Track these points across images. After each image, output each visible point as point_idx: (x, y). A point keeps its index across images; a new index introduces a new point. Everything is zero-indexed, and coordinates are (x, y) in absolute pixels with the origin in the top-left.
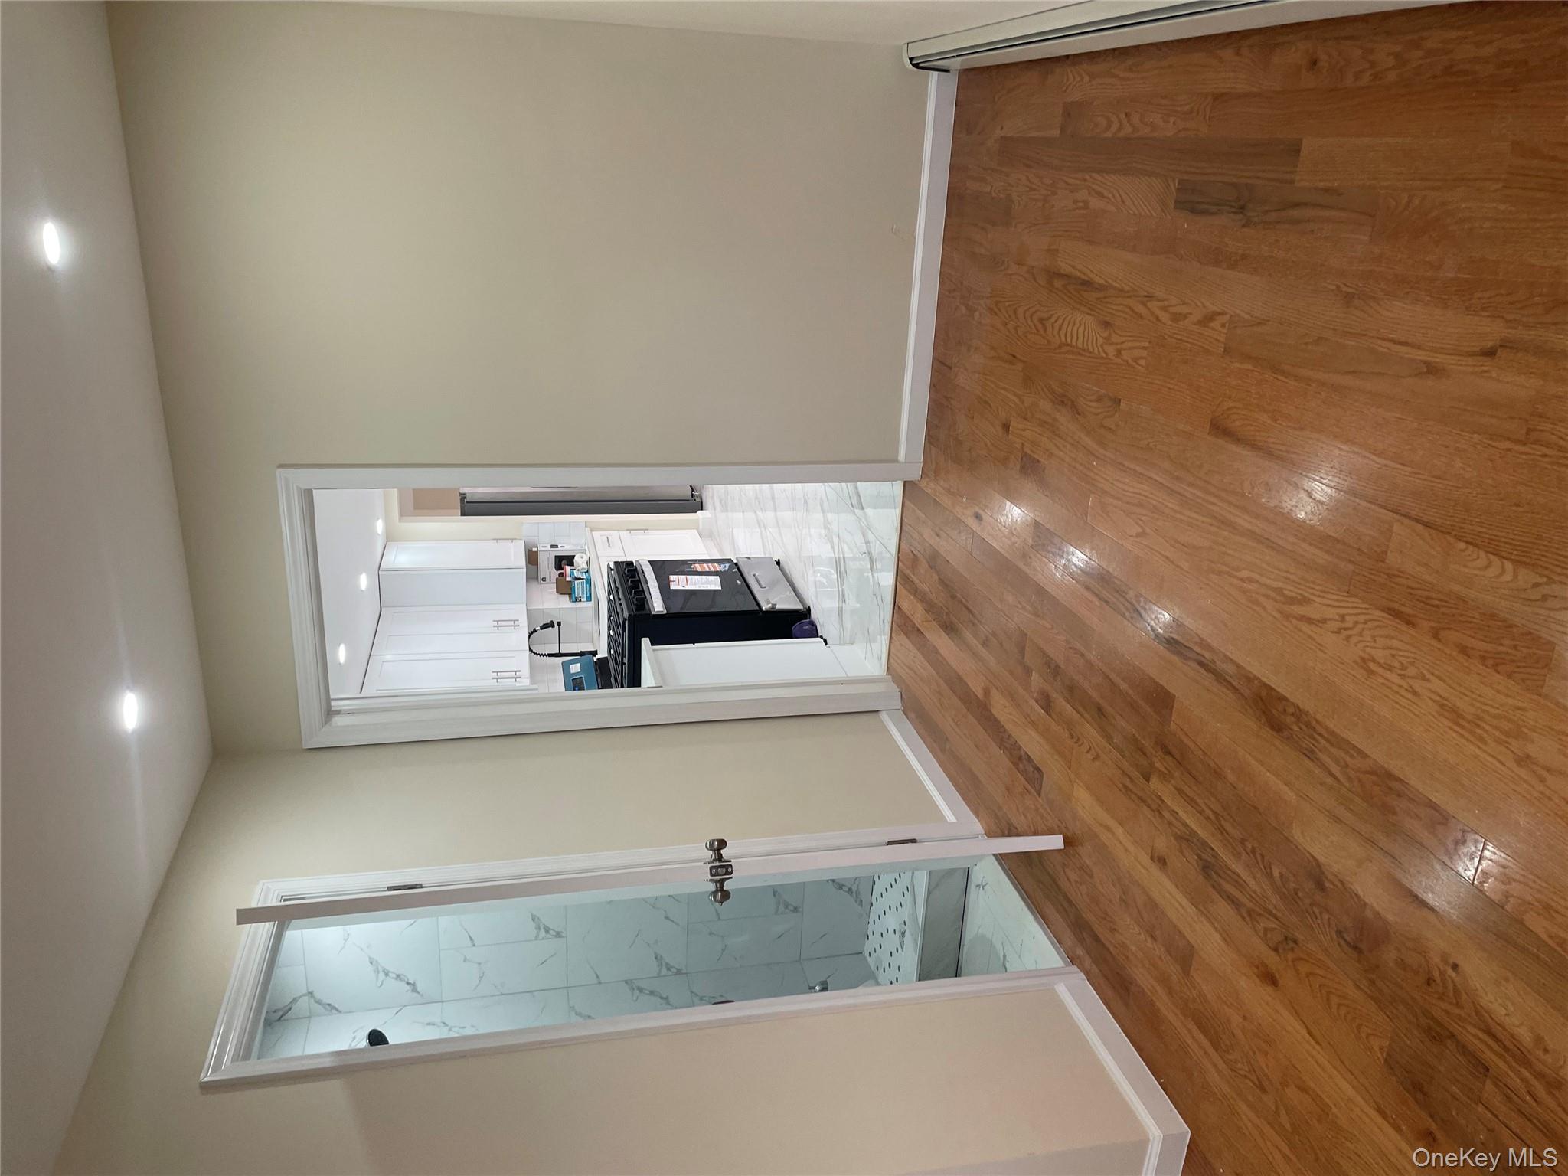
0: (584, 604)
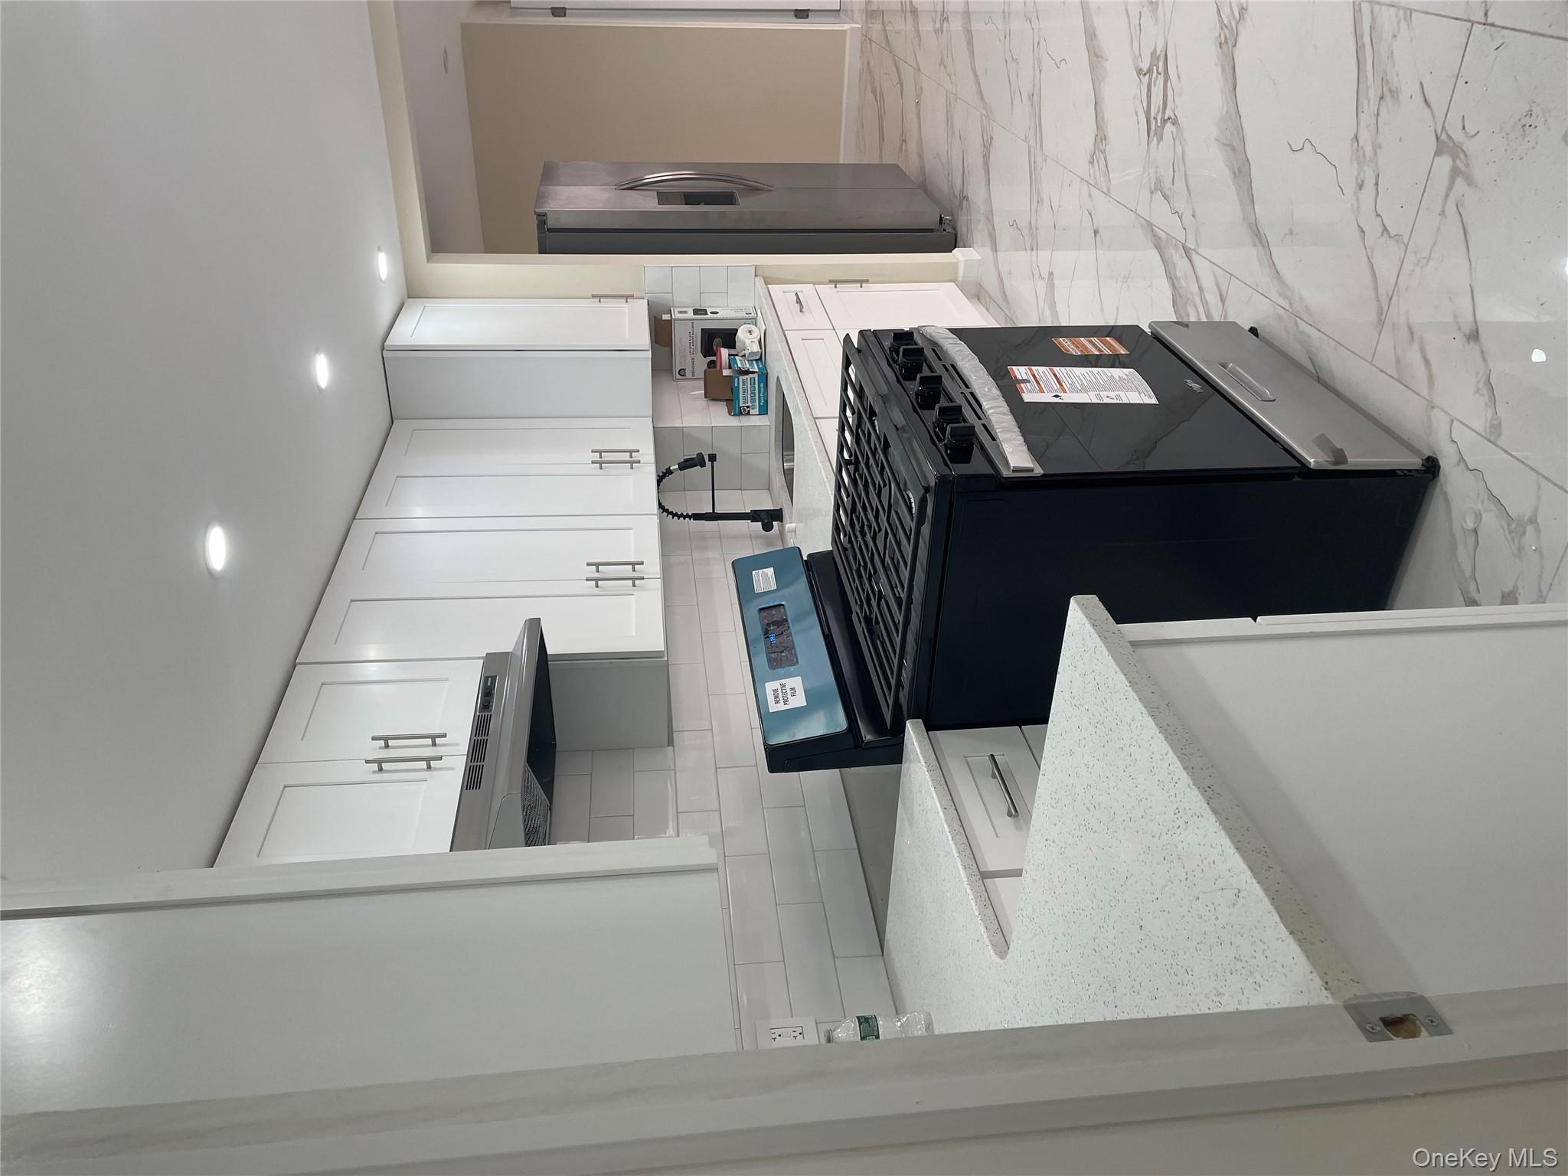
0: (755, 420)
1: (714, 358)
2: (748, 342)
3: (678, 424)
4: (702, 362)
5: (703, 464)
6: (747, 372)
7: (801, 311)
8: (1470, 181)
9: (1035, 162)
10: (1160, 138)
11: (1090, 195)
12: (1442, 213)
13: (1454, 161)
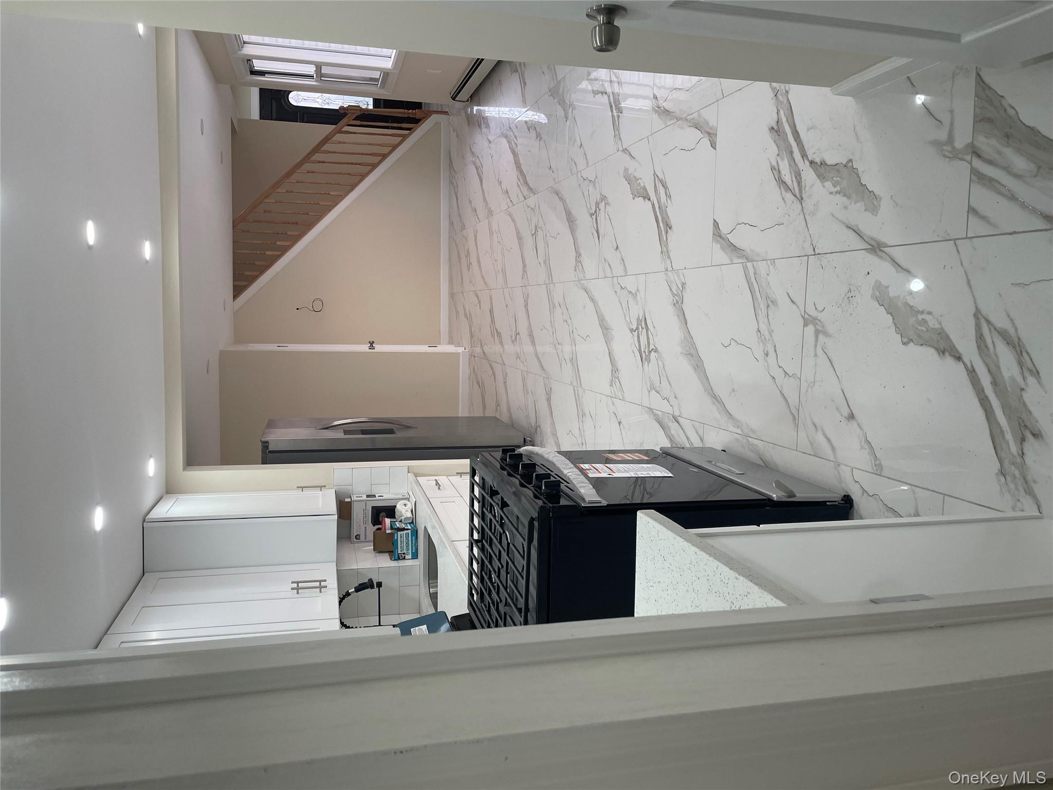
1: (380, 526)
2: (403, 511)
3: (354, 567)
4: (371, 529)
5: (372, 587)
6: (403, 529)
7: (439, 489)
8: (826, 334)
9: (578, 395)
10: (649, 361)
11: (613, 403)
12: (816, 355)
13: (815, 327)
